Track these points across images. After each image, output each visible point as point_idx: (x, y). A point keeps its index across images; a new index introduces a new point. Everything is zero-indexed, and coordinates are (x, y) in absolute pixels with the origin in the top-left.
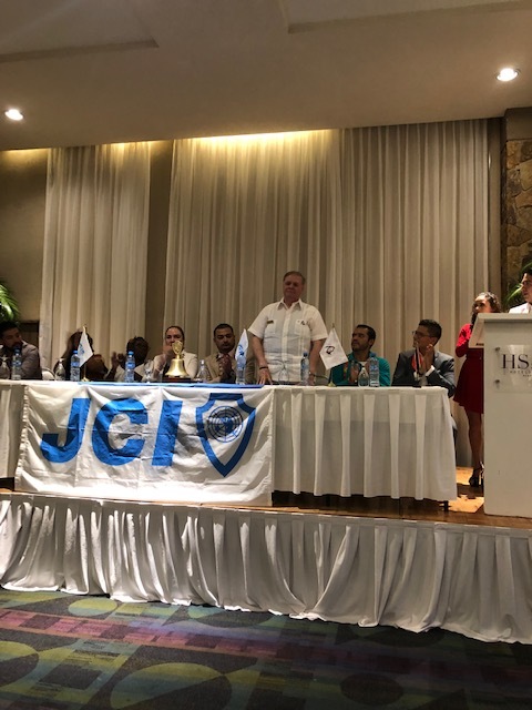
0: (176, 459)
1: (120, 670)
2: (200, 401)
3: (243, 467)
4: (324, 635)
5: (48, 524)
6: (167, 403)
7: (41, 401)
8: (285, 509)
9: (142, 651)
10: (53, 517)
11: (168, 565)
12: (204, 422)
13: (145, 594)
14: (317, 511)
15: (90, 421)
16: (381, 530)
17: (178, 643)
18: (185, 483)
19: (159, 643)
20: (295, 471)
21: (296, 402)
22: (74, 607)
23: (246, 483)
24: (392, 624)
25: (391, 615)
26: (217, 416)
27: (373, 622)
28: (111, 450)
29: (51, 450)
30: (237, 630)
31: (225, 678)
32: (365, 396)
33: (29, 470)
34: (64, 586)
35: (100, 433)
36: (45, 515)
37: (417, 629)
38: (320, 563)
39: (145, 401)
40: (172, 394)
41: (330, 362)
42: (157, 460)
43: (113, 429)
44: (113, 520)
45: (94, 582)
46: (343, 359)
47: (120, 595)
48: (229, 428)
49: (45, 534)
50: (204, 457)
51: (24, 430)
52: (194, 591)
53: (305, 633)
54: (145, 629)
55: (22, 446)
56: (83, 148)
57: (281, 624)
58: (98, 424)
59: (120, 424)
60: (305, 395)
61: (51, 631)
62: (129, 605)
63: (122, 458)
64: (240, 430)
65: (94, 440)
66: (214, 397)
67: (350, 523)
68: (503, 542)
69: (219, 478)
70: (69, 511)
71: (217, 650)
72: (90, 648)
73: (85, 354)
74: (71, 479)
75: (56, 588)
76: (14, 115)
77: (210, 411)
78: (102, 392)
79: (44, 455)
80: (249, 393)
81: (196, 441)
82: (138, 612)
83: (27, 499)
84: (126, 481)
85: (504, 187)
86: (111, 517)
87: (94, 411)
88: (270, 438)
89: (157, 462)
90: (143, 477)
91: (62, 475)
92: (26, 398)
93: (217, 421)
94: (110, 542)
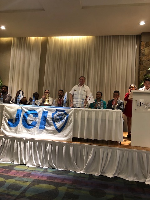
0: (46, 127)
1: (28, 186)
2: (53, 112)
3: (64, 130)
4: (85, 178)
5: (9, 144)
6: (44, 112)
7: (8, 110)
8: (76, 142)
9: (34, 180)
10: (10, 142)
11: (43, 157)
12: (54, 117)
13: (36, 165)
14: (85, 143)
15: (22, 116)
16: (102, 149)
17: (44, 179)
18: (48, 134)
19: (39, 179)
20: (79, 132)
21: (80, 113)
22: (16, 168)
23: (65, 135)
24: (104, 175)
25: (104, 173)
26: (58, 116)
27: (99, 174)
28: (28, 124)
29: (11, 124)
30: (61, 175)
31: (57, 189)
32: (99, 112)
33: (4, 129)
34: (13, 162)
35: (25, 119)
36: (8, 142)
37: (111, 176)
38: (85, 158)
39: (38, 111)
40: (46, 109)
41: (90, 102)
42: (40, 128)
43: (28, 118)
44: (28, 144)
45: (22, 161)
46: (94, 101)
47: (29, 165)
48: (61, 119)
49: (8, 147)
50: (54, 127)
51: (3, 118)
52: (49, 164)
53: (80, 177)
54: (36, 174)
55: (3, 122)
56: (22, 38)
57: (73, 174)
58: (24, 117)
59: (30, 117)
60: (82, 111)
61: (9, 174)
62: (31, 168)
63: (31, 127)
64: (64, 120)
65: (23, 121)
66: (57, 110)
67: (94, 147)
68: (135, 153)
69: (58, 133)
70: (15, 141)
71: (56, 181)
72: (20, 179)
73: (21, 97)
74: (16, 132)
75: (10, 162)
76: (3, 28)
77: (56, 114)
78: (26, 108)
79: (9, 125)
80: (67, 110)
81: (52, 123)
82: (34, 170)
83: (3, 137)
84: (31, 133)
85: (140, 54)
86: (27, 143)
87: (23, 113)
88: (72, 122)
89: (41, 128)
90: (36, 132)
91: (14, 131)
92: (4, 109)
93: (58, 117)
94: (27, 150)
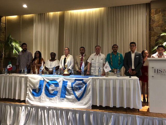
0: (66, 96)
2: (72, 81)
3: (84, 99)
5: (34, 113)
6: (64, 81)
7: (32, 81)
8: (95, 110)
10: (35, 111)
11: (65, 124)
12: (73, 87)
14: (104, 111)
15: (44, 86)
16: (122, 117)
18: (69, 102)
20: (98, 100)
21: (98, 82)
23: (85, 103)
26: (77, 85)
28: (50, 94)
29: (35, 93)
33: (29, 98)
35: (47, 89)
36: (33, 110)
39: (58, 81)
40: (65, 79)
41: (106, 70)
42: (61, 96)
43: (50, 88)
44: (51, 112)
48: (80, 88)
49: (34, 115)
50: (73, 96)
51: (28, 88)
55: (27, 92)
58: (46, 87)
59: (52, 87)
60: (100, 80)
63: (53, 96)
64: (83, 89)
65: (45, 91)
66: (76, 80)
67: (113, 115)
68: (156, 121)
69: (78, 101)
70: (39, 110)
73: (42, 68)
74: (40, 100)
76: (25, 6)
77: (75, 84)
79: (33, 94)
80: (85, 79)
81: (71, 92)
83: (29, 106)
84: (54, 102)
86: (50, 111)
87: (45, 83)
88: (91, 91)
89: (62, 97)
90: (58, 101)
91: (38, 100)
92: (28, 80)
93: (77, 86)
94: (50, 118)
